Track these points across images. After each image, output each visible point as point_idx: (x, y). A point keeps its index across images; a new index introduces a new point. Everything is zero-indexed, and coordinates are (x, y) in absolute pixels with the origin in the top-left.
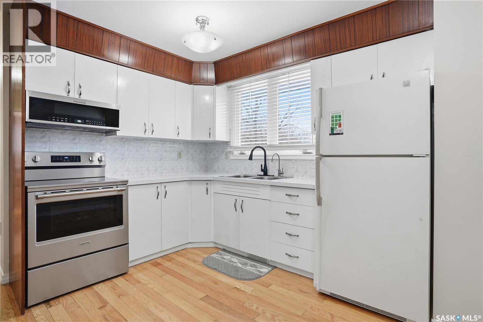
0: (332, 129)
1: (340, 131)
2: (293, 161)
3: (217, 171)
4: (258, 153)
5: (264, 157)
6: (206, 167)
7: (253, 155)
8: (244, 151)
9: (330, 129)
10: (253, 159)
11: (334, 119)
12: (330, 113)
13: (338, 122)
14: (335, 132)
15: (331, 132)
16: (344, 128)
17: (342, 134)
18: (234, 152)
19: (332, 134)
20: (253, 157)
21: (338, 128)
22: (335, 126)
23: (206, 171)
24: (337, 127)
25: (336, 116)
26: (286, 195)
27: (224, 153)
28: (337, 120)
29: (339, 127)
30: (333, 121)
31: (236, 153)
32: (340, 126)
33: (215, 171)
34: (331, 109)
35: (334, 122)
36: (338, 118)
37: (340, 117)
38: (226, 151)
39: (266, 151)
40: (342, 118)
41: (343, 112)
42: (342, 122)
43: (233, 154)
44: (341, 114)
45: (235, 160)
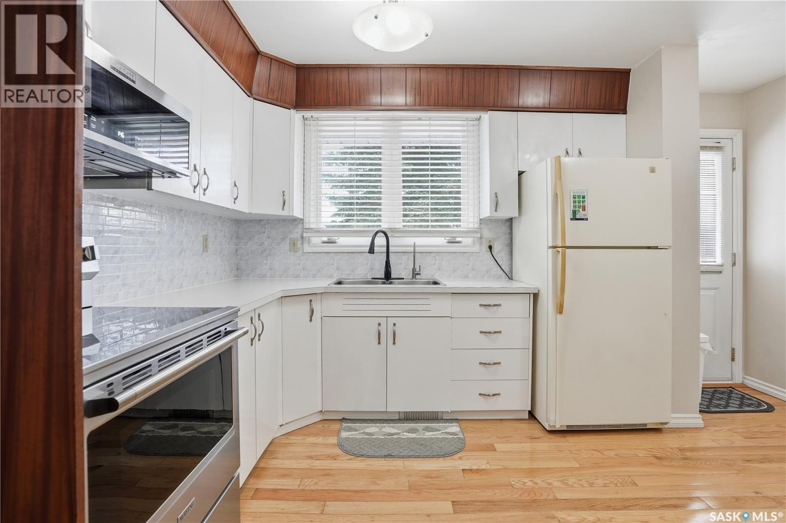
0: (574, 212)
1: (584, 215)
2: (433, 254)
3: (268, 274)
4: (380, 241)
5: (386, 249)
6: (238, 269)
7: (375, 245)
8: (337, 238)
9: (572, 211)
10: (375, 251)
11: (577, 199)
12: (570, 191)
13: (581, 204)
14: (578, 217)
15: (573, 216)
16: (590, 212)
17: (587, 219)
18: (311, 238)
19: (574, 218)
20: (375, 248)
21: (581, 212)
22: (577, 209)
23: (236, 276)
24: (581, 210)
25: (579, 197)
26: (481, 305)
27: (288, 241)
28: (580, 202)
29: (583, 211)
30: (575, 202)
31: (316, 240)
32: (584, 209)
33: (264, 276)
34: (573, 186)
35: (577, 204)
36: (581, 199)
37: (584, 198)
38: (291, 236)
39: (390, 238)
40: (586, 199)
41: (587, 191)
42: (586, 204)
43: (309, 243)
44: (585, 194)
45: (315, 254)
